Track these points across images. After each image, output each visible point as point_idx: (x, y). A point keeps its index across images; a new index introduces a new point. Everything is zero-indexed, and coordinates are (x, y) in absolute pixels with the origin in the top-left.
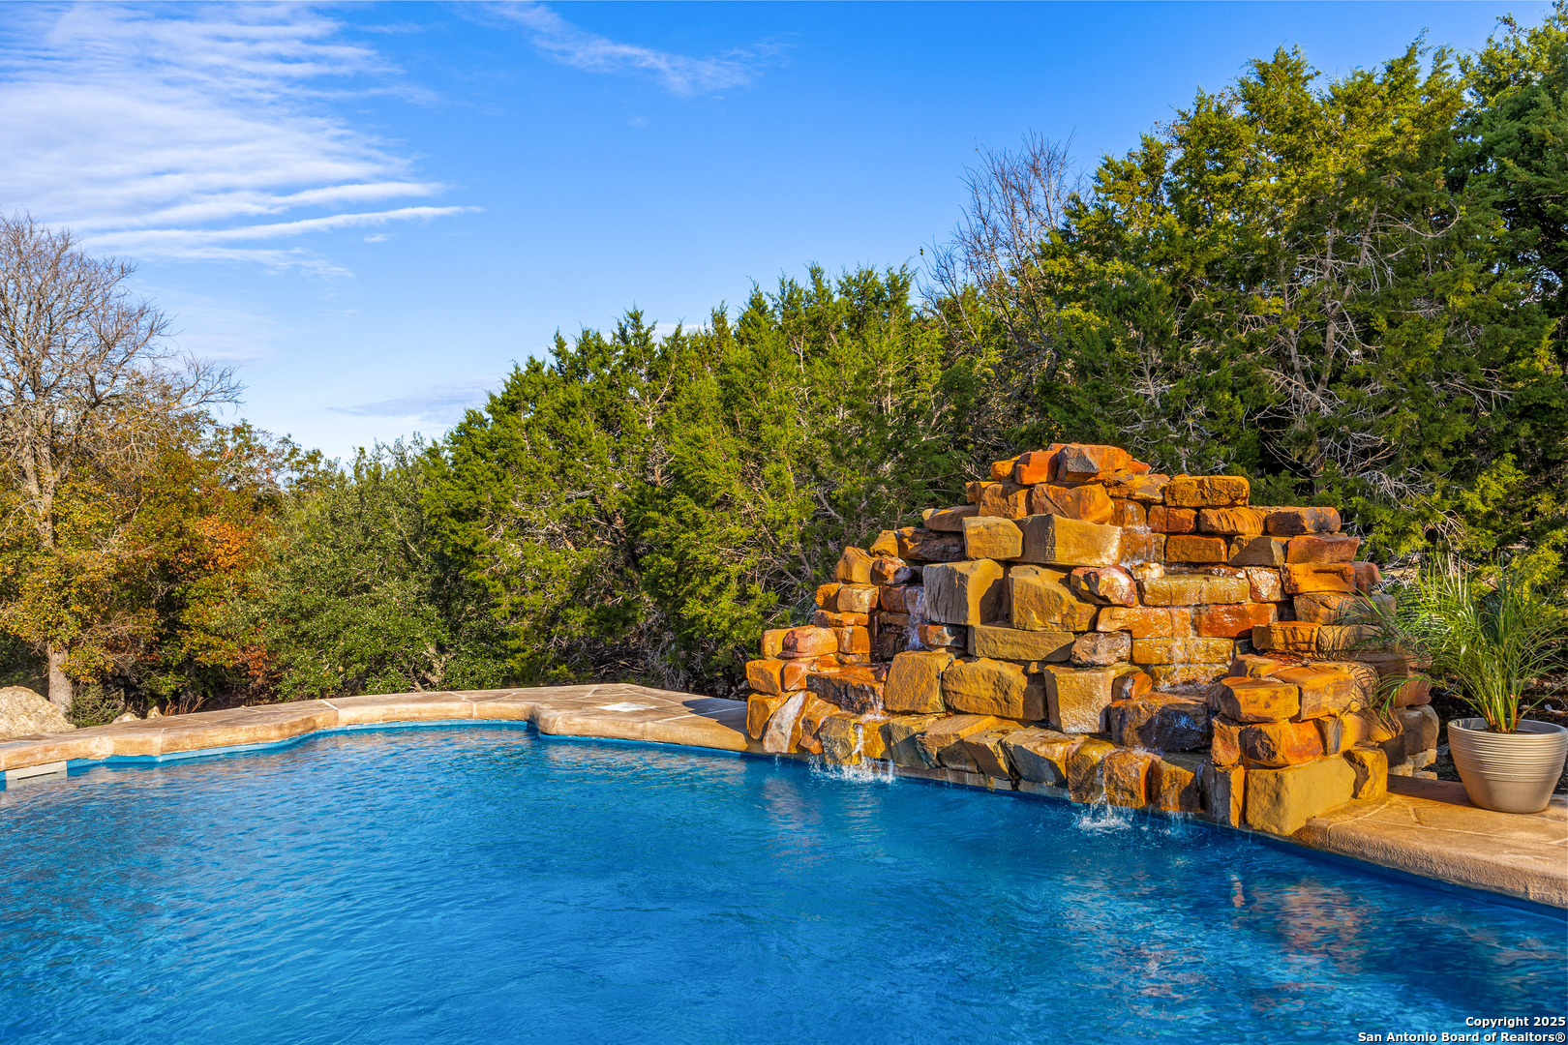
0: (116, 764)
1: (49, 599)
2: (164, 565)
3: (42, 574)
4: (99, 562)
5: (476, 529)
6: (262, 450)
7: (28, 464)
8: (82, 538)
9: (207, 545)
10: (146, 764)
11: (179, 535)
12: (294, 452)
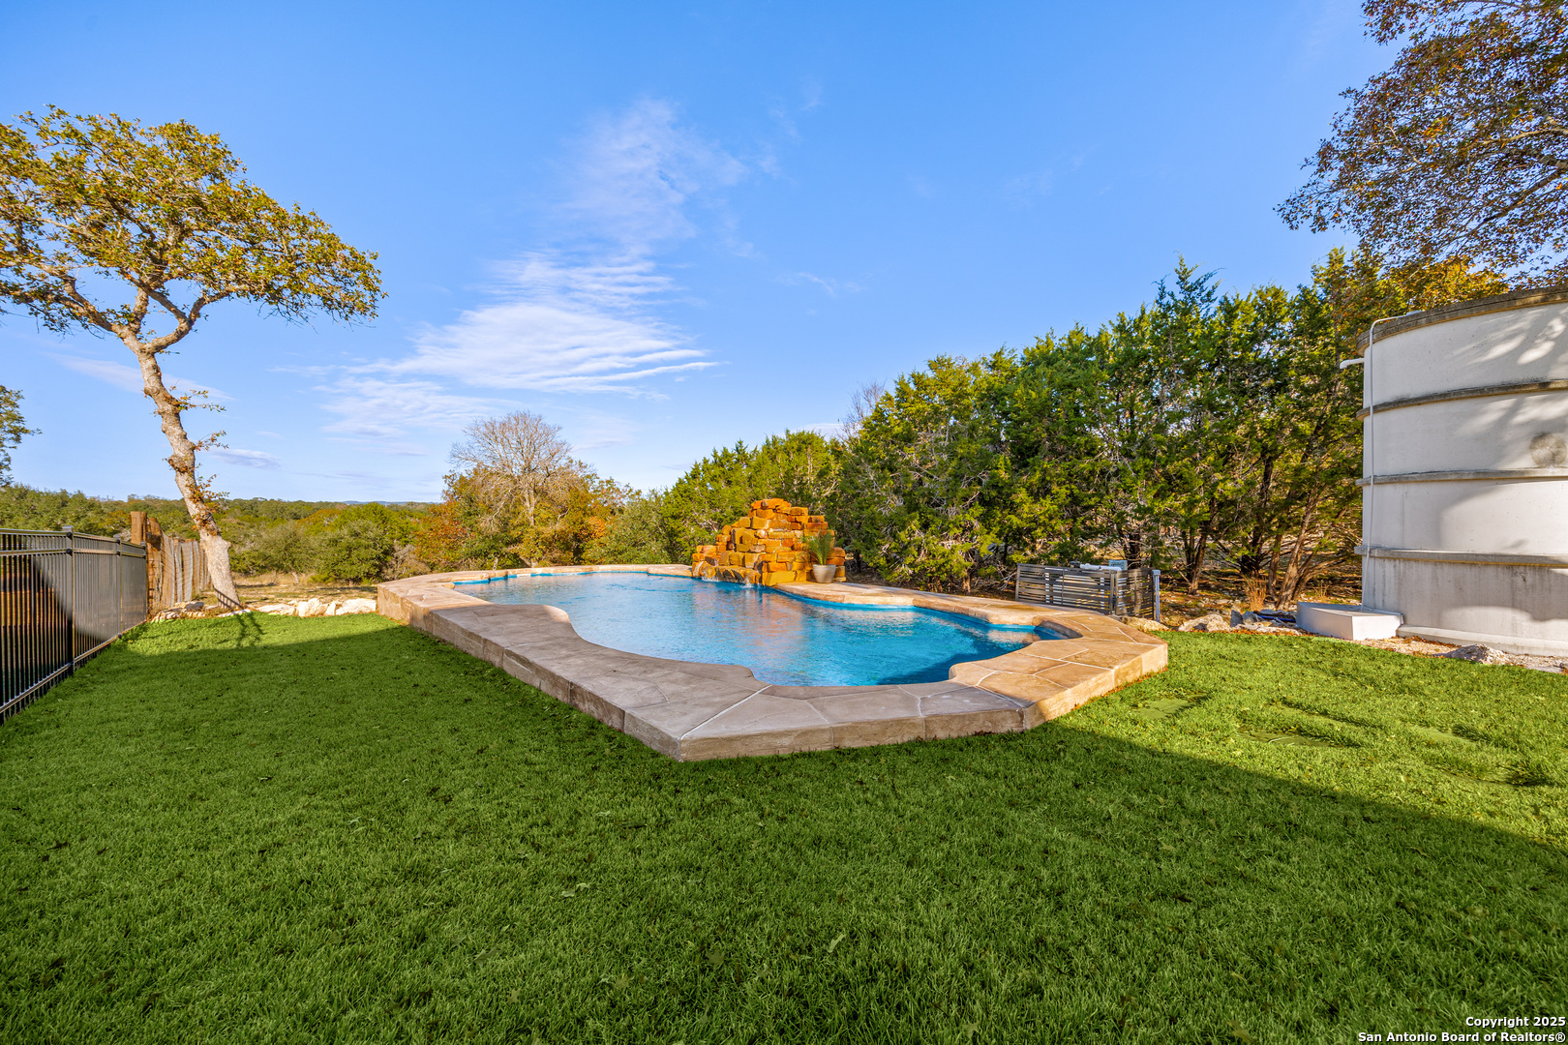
0: (542, 575)
1: (532, 543)
2: (576, 535)
3: (529, 536)
4: (548, 531)
5: (679, 522)
6: (618, 490)
7: (526, 496)
8: (545, 522)
9: (592, 528)
10: (550, 575)
11: (582, 523)
12: (631, 491)
